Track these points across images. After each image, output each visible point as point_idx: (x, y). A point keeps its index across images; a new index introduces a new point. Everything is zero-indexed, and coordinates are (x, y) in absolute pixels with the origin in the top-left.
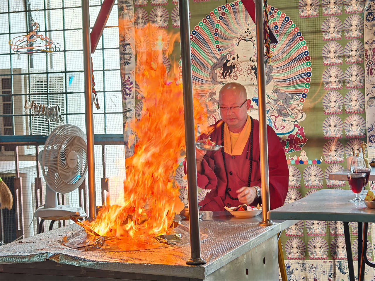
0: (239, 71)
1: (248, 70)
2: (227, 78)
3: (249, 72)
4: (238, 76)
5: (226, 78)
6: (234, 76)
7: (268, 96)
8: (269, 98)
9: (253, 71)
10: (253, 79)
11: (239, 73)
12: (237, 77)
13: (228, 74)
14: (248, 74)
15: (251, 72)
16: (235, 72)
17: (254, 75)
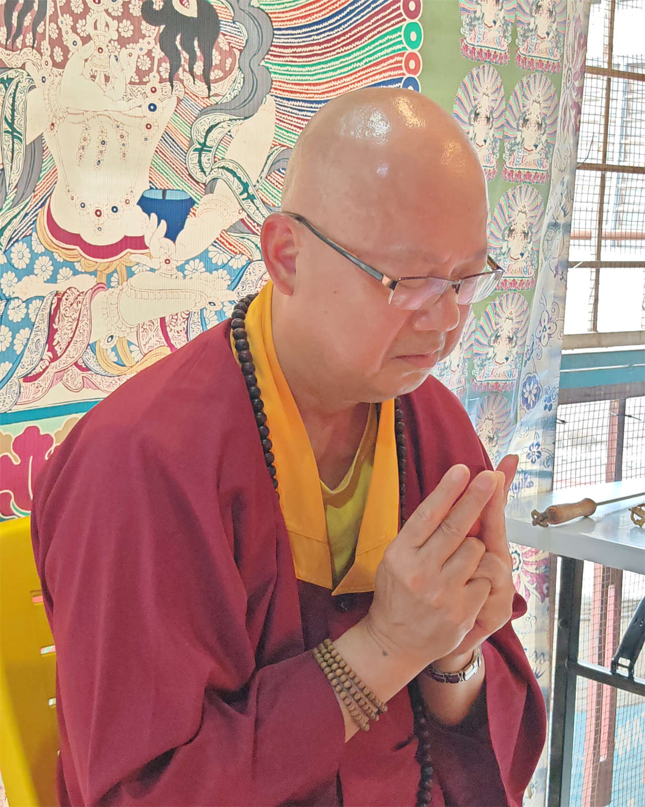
0: (72, 14)
1: (119, 19)
2: (24, 45)
3: (127, 29)
4: (70, 44)
5: (19, 42)
6: (53, 43)
7: (246, 186)
8: (251, 198)
9: (152, 31)
10: (153, 79)
11: (74, 29)
12: (66, 51)
13: (28, 20)
14: (123, 42)
15: (138, 35)
16: (54, 18)
17: (158, 53)
